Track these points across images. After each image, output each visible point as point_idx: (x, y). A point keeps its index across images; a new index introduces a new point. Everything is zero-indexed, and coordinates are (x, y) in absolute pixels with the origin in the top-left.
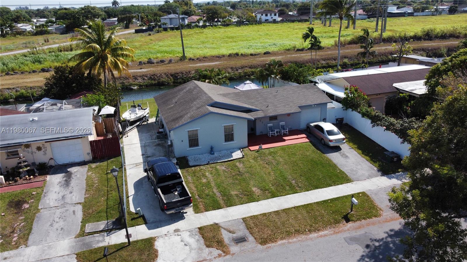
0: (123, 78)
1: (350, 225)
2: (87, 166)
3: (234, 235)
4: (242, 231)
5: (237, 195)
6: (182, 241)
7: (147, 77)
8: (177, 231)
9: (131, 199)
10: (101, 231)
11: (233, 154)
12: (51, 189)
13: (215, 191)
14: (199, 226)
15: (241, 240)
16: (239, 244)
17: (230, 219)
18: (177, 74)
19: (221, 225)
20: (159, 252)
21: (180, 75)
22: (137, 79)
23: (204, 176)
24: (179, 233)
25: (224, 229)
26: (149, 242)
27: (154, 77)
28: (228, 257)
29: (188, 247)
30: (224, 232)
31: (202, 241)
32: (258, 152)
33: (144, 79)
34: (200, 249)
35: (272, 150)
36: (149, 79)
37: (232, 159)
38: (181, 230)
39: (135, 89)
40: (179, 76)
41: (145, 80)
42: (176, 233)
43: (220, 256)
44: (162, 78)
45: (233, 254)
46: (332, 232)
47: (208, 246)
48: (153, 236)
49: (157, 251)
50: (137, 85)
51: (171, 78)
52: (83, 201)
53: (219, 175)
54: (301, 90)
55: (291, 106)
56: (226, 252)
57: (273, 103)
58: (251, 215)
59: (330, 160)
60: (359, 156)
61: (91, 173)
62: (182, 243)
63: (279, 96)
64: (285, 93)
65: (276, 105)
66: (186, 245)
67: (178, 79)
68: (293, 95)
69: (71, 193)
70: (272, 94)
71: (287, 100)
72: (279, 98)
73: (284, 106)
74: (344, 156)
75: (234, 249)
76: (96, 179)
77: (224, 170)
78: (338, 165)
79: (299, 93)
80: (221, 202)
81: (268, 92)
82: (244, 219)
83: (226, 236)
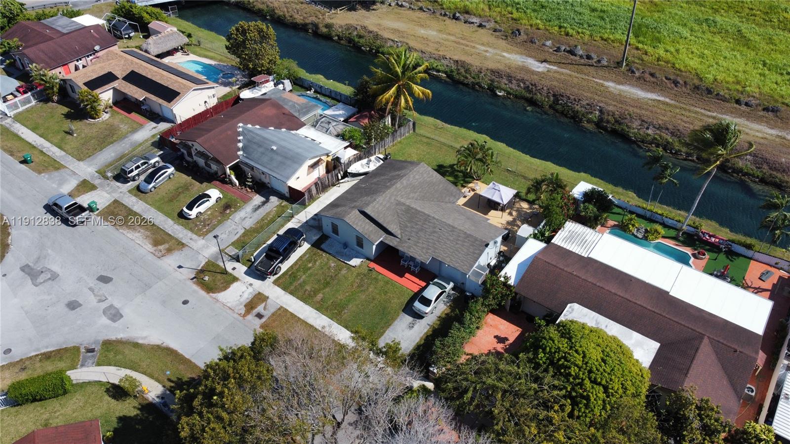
0: (498, 73)
2: (281, 201)
3: (262, 311)
4: (267, 314)
5: (306, 290)
6: (243, 292)
7: (525, 83)
8: (251, 285)
9: (265, 245)
10: (230, 256)
11: (354, 260)
12: (247, 208)
13: (304, 277)
14: (261, 291)
15: (259, 316)
16: (256, 318)
17: (278, 301)
18: (562, 96)
19: (269, 301)
20: (229, 289)
21: (565, 99)
22: (512, 83)
23: (315, 261)
24: (249, 287)
25: (266, 304)
26: (235, 279)
27: (532, 88)
28: (241, 318)
29: (239, 297)
30: (263, 305)
31: (248, 301)
32: (369, 272)
33: (519, 86)
34: (241, 304)
35: (380, 277)
36: (524, 89)
37: (348, 262)
38: (253, 286)
39: (500, 96)
40: (562, 100)
41: (521, 87)
43: (240, 314)
44: (540, 93)
45: (244, 319)
47: (245, 305)
48: (240, 278)
49: (229, 287)
50: (505, 91)
51: (552, 98)
52: (247, 228)
53: (322, 268)
54: (464, 242)
55: (427, 253)
56: (244, 316)
57: (419, 239)
58: (287, 308)
59: (396, 319)
60: (421, 335)
61: (275, 209)
62: (241, 294)
63: (436, 235)
64: (446, 234)
65: (418, 242)
66: (241, 296)
67: (558, 104)
68: (448, 242)
69: (251, 218)
70: (435, 228)
71: (435, 244)
72: (432, 237)
73: (423, 248)
74: (411, 325)
75: (250, 317)
76: (271, 216)
77: (330, 267)
78: (391, 327)
79: (457, 243)
80: (292, 287)
81: (434, 223)
82: (281, 307)
83: (260, 309)
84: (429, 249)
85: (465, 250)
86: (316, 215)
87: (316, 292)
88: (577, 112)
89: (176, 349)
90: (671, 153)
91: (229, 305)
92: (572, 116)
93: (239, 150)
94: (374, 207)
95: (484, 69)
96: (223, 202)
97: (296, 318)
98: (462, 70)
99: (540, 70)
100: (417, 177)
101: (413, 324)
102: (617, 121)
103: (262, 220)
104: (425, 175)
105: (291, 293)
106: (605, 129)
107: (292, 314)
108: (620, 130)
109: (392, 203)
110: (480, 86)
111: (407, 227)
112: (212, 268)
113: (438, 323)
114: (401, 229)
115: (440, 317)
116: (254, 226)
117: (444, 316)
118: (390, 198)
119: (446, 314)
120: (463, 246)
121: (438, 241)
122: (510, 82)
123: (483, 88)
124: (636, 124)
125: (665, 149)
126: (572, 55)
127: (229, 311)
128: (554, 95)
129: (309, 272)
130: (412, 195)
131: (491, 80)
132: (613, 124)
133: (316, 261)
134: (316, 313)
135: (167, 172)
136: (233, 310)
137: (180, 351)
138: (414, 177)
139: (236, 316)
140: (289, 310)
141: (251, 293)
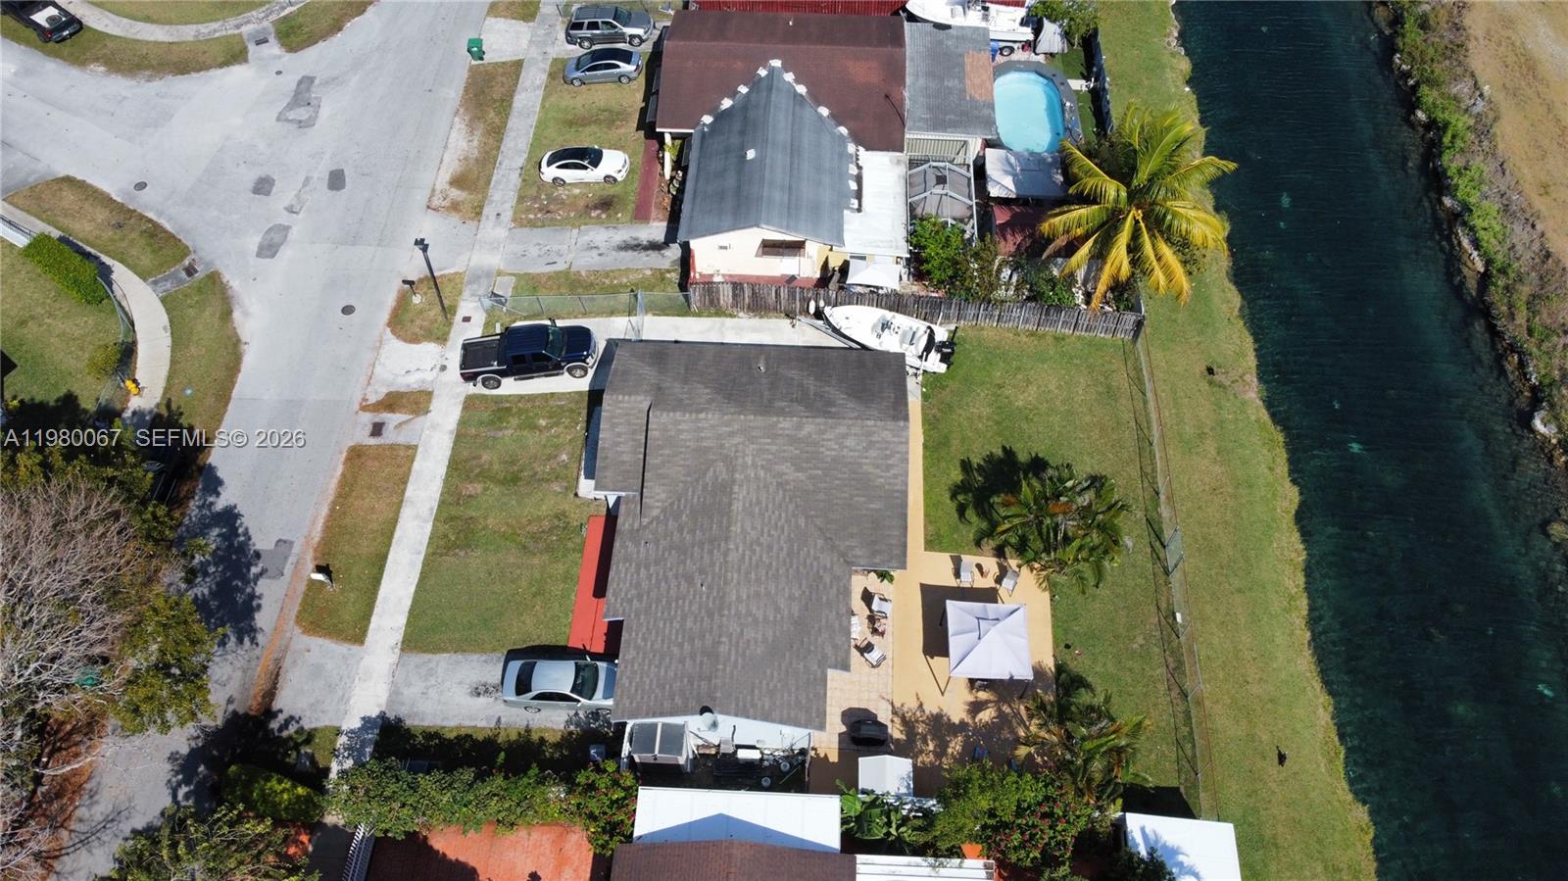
2: (676, 267)
4: (389, 436)
5: (479, 457)
6: (418, 369)
8: (443, 367)
9: (549, 322)
12: (620, 232)
13: (509, 432)
14: (435, 393)
15: (377, 429)
16: (370, 427)
17: (426, 432)
19: (421, 419)
20: (412, 346)
23: (556, 424)
24: (436, 370)
25: (410, 420)
26: (442, 338)
28: (356, 407)
29: (403, 372)
30: (405, 418)
31: (402, 390)
32: (577, 529)
34: (390, 385)
35: (574, 556)
37: (582, 476)
38: (440, 372)
39: (1533, 431)
42: (438, 367)
43: (363, 400)
45: (357, 413)
47: (389, 393)
48: (449, 342)
49: (419, 342)
52: (573, 269)
53: (545, 447)
54: (693, 657)
55: (630, 601)
56: (364, 408)
57: (657, 563)
58: (417, 458)
59: (483, 651)
60: (467, 723)
61: (648, 272)
62: (413, 368)
63: (684, 585)
64: (695, 608)
65: (647, 567)
66: (408, 372)
68: (676, 625)
69: (600, 255)
70: (702, 571)
71: (659, 600)
72: (673, 583)
73: (638, 585)
74: (482, 689)
75: (366, 418)
77: (556, 456)
78: (460, 657)
79: (681, 646)
80: (472, 432)
81: (712, 564)
82: (415, 448)
83: (392, 419)
84: (640, 599)
85: (671, 674)
86: (674, 342)
87: (484, 475)
89: (243, 369)
91: (378, 369)
93: (713, 110)
94: (677, 422)
96: (611, 190)
97: (400, 487)
100: (850, 442)
101: (486, 691)
103: (607, 274)
104: (873, 453)
105: (458, 439)
107: (407, 474)
109: (722, 446)
110: (1522, 365)
111: (677, 517)
112: (446, 291)
113: (514, 737)
114: (664, 510)
115: (528, 730)
116: (583, 274)
117: (535, 737)
118: (732, 434)
119: (542, 740)
120: (682, 661)
121: (669, 603)
123: (1525, 376)
127: (363, 379)
129: (525, 432)
130: (785, 468)
131: (1564, 374)
133: (559, 425)
134: (431, 509)
135: (618, 67)
136: (369, 384)
137: (241, 378)
138: (845, 436)
139: (358, 398)
140: (415, 463)
141: (423, 381)
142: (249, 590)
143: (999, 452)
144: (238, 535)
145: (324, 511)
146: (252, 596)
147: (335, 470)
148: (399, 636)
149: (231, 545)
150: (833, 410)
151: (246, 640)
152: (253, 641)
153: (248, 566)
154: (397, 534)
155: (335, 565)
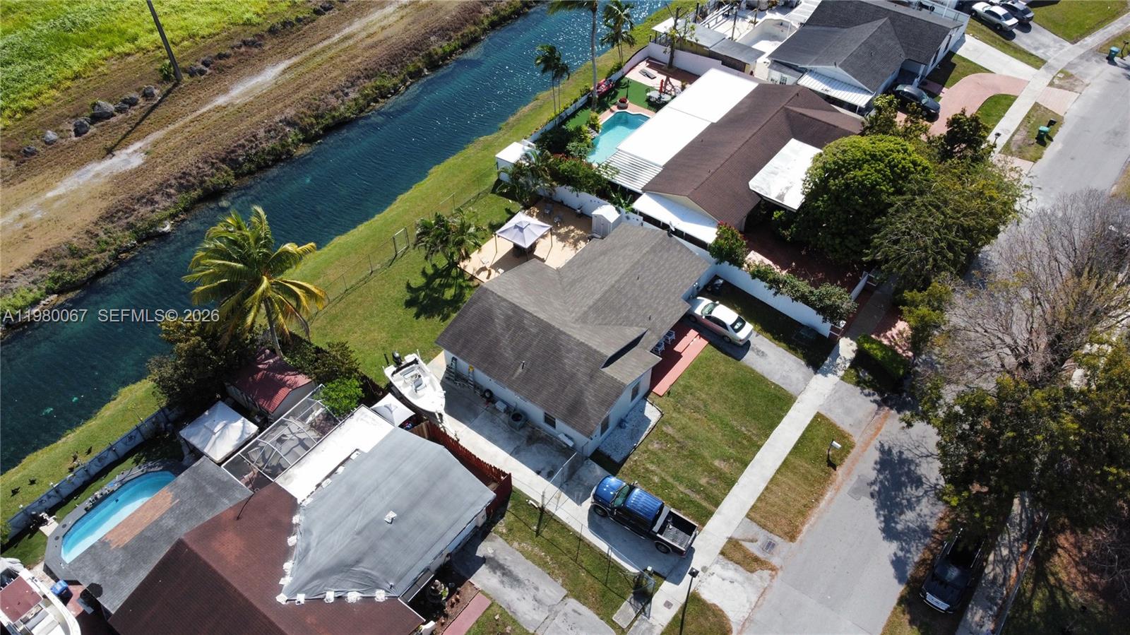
0: (117, 211)
1: (840, 471)
2: (494, 533)
3: (759, 543)
4: (763, 536)
5: (708, 483)
6: (723, 580)
7: (171, 186)
8: (704, 569)
9: (613, 556)
10: (636, 617)
11: (647, 415)
13: (682, 488)
14: (719, 551)
15: (770, 546)
16: (774, 552)
17: (736, 523)
18: (233, 152)
19: (736, 536)
20: (719, 605)
22: (157, 203)
24: (710, 570)
25: (743, 540)
26: (693, 598)
27: (188, 181)
28: (780, 573)
29: (736, 584)
30: (747, 545)
31: (741, 569)
32: (671, 395)
33: (169, 196)
34: (747, 578)
35: (681, 383)
36: (180, 192)
37: (652, 424)
38: (708, 566)
39: (171, 231)
40: (238, 156)
41: (174, 195)
42: (708, 573)
43: (772, 577)
44: (206, 176)
45: (781, 567)
46: (834, 491)
47: (752, 572)
48: (690, 590)
49: (715, 605)
50: (165, 219)
51: (224, 166)
52: (565, 592)
53: (663, 461)
55: (674, 302)
56: (773, 569)
57: (651, 306)
58: (749, 507)
62: (727, 583)
66: (732, 582)
67: (241, 165)
68: (661, 274)
69: (537, 589)
70: (634, 284)
71: (661, 290)
72: (650, 291)
73: (667, 305)
75: (775, 561)
76: (536, 550)
77: (661, 449)
78: (765, 375)
79: (664, 265)
80: (705, 504)
81: (627, 283)
82: (748, 516)
83: (754, 549)
85: (675, 260)
86: (538, 473)
87: (710, 470)
88: (273, 148)
90: (393, 94)
91: (754, 599)
92: (273, 161)
93: (369, 598)
94: (598, 345)
95: (91, 227)
97: (765, 493)
98: (70, 262)
99: (137, 161)
101: (759, 351)
102: (316, 117)
103: (542, 564)
105: (717, 505)
106: (317, 136)
107: (759, 499)
108: (330, 121)
110: (127, 250)
114: (631, 325)
116: (560, 581)
120: (667, 260)
122: (152, 202)
123: (133, 248)
124: (332, 100)
125: (384, 97)
126: (108, 118)
127: (768, 596)
128: (223, 161)
129: (671, 480)
131: (128, 229)
132: (318, 123)
133: (647, 470)
139: (776, 582)
140: (752, 504)
141: (723, 567)
142: (881, 477)
143: (422, 318)
144: (884, 516)
145: (823, 504)
146: (879, 471)
147: (809, 531)
148: (796, 406)
149: (890, 512)
150: (510, 313)
151: (886, 448)
152: (882, 445)
153: (879, 492)
154: (779, 463)
155: (824, 466)
